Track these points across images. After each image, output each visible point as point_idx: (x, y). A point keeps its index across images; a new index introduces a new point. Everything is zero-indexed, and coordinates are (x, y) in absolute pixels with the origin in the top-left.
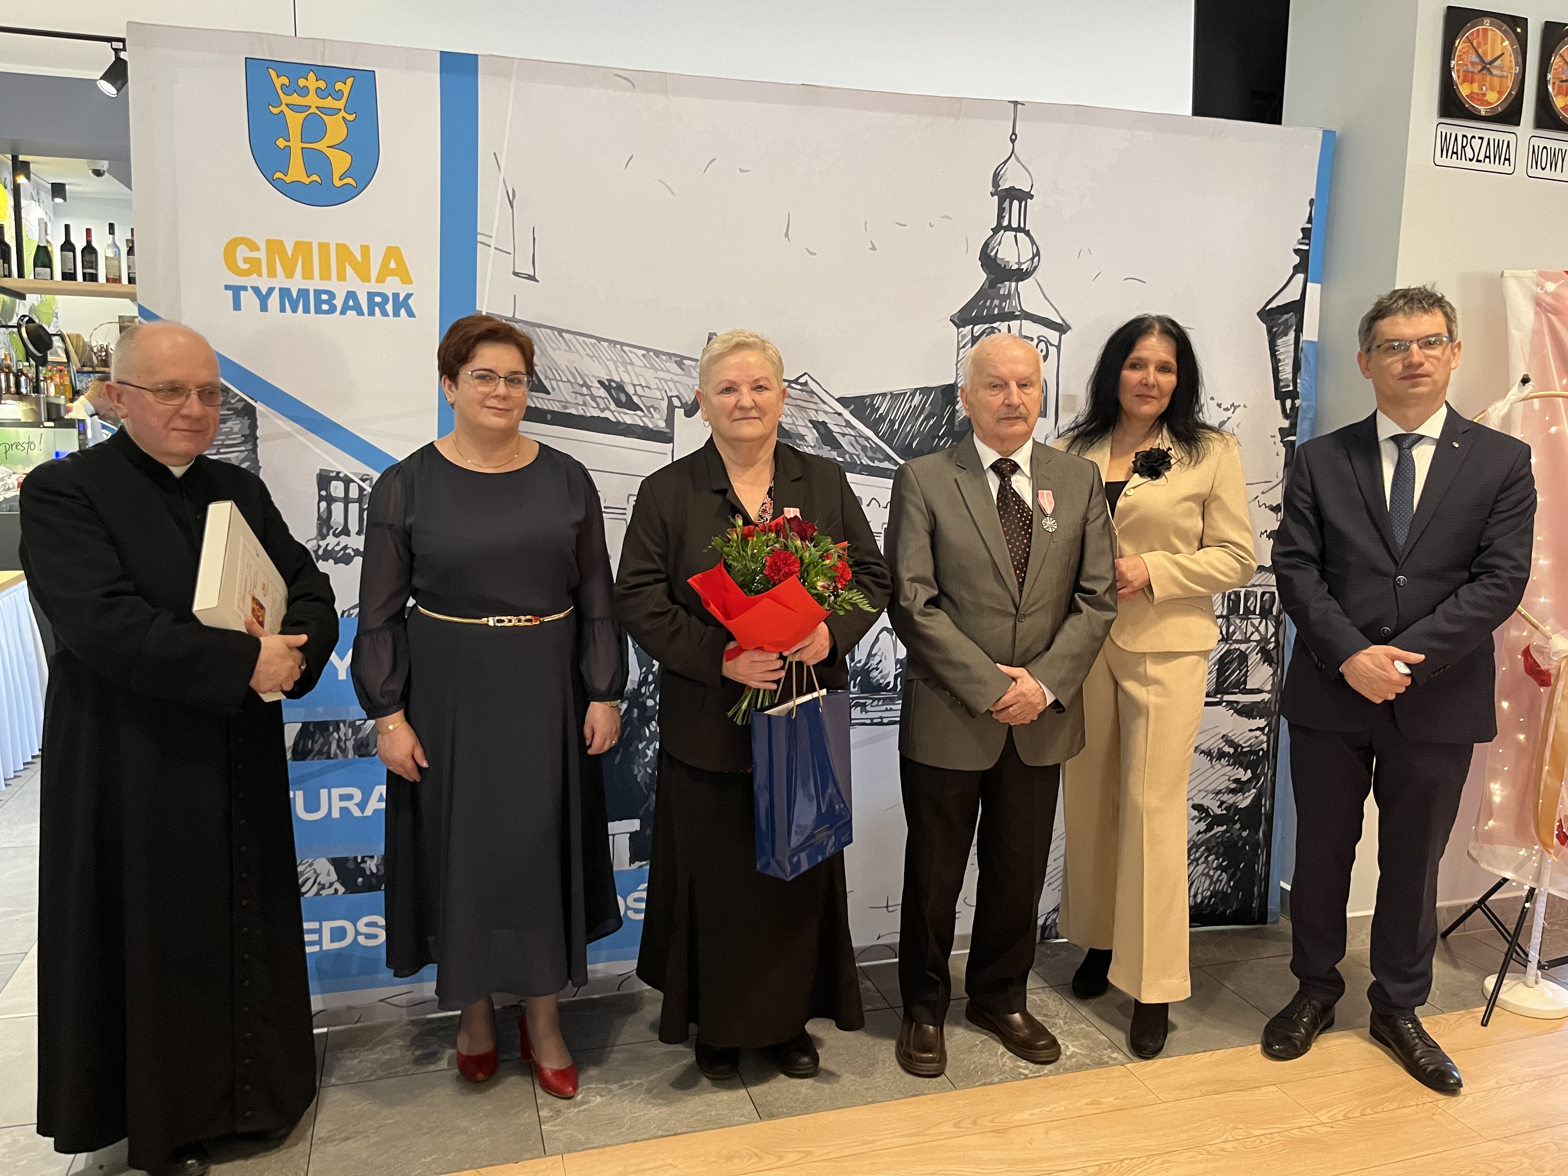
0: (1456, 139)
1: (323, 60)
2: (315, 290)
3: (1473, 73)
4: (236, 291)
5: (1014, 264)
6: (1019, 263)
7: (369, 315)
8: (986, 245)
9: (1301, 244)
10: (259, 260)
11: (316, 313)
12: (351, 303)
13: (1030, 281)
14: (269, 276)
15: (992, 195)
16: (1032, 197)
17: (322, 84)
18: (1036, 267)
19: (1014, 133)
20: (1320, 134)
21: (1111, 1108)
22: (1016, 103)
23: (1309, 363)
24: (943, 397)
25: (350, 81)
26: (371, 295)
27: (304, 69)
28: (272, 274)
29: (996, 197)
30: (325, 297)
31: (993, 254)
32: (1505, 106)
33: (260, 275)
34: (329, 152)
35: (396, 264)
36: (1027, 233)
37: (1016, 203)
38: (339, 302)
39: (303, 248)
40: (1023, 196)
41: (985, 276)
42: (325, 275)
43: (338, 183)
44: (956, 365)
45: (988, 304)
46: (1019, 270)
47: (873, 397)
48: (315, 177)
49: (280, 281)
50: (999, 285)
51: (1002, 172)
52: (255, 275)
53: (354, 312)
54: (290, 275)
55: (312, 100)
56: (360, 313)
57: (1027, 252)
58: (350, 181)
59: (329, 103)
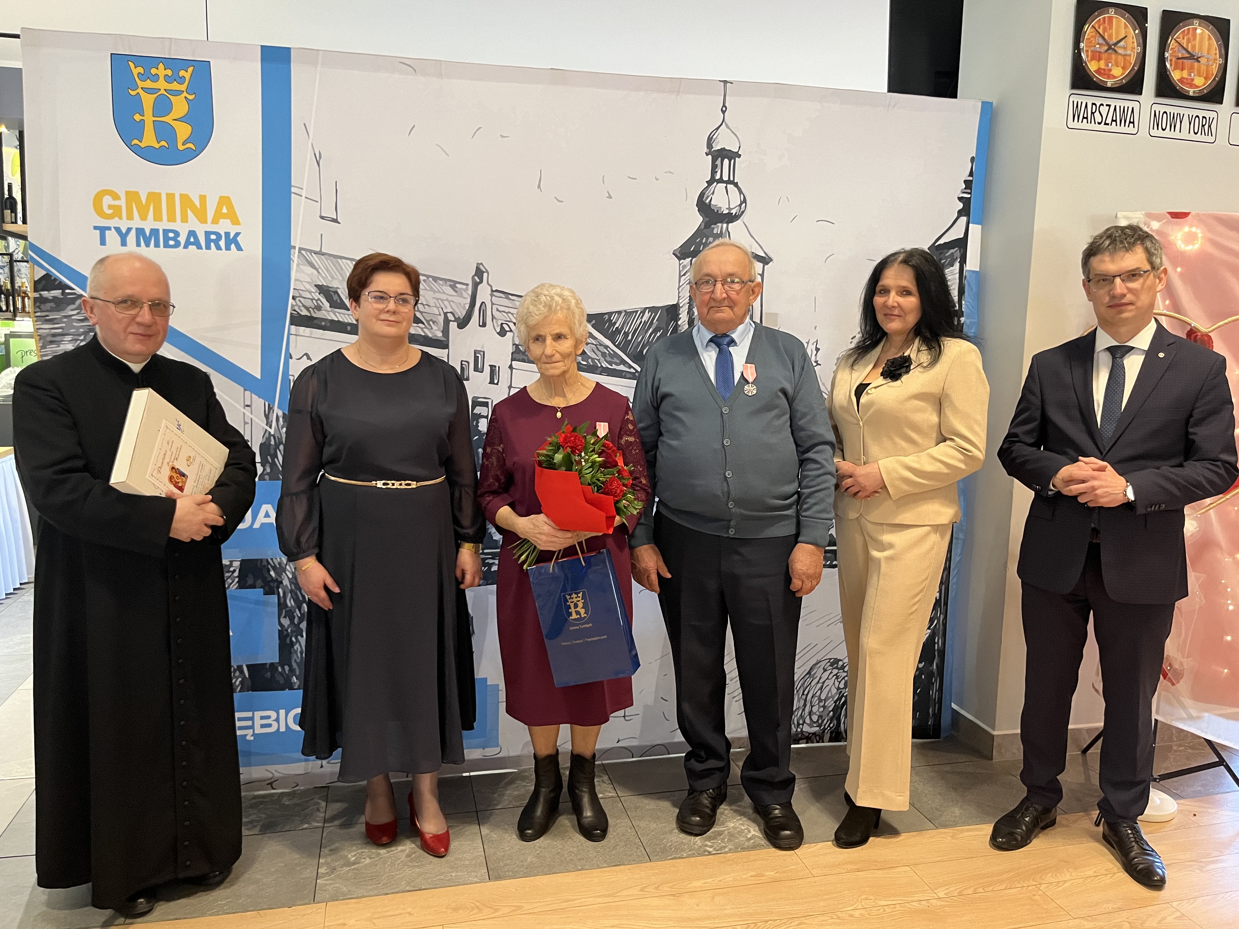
0: (1086, 106)
1: (170, 53)
2: (164, 230)
3: (1100, 52)
4: (103, 230)
5: (725, 209)
6: (729, 209)
7: (206, 249)
8: (702, 195)
9: (964, 193)
10: (120, 207)
11: (164, 247)
12: (192, 240)
13: (739, 222)
14: (128, 219)
15: (707, 154)
16: (739, 156)
17: (169, 72)
18: (743, 212)
19: (724, 106)
20: (980, 104)
21: (771, 880)
22: (725, 82)
23: (972, 289)
24: (668, 315)
25: (190, 69)
26: (208, 234)
27: (155, 61)
28: (130, 217)
29: (710, 157)
30: (171, 235)
31: (707, 201)
32: (1128, 79)
33: (121, 218)
34: (173, 123)
35: (227, 209)
36: (736, 185)
37: (726, 161)
38: (182, 239)
39: (154, 197)
40: (732, 156)
41: (702, 219)
42: (171, 219)
43: (181, 147)
44: (678, 289)
45: (704, 241)
46: (730, 214)
47: (610, 314)
48: (163, 143)
49: (137, 223)
50: (713, 226)
51: (714, 137)
52: (117, 218)
53: (195, 247)
54: (144, 218)
55: (162, 85)
56: (199, 247)
57: (736, 199)
58: (190, 145)
59: (175, 86)
